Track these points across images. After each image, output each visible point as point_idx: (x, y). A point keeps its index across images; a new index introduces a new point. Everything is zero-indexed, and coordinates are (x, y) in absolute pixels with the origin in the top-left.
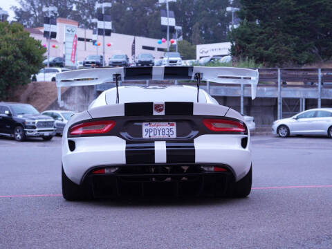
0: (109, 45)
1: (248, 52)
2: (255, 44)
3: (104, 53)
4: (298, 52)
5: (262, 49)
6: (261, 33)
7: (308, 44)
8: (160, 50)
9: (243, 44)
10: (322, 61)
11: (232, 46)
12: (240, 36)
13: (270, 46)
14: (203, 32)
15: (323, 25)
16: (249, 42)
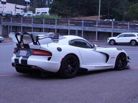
0: (5, 7)
1: (55, 12)
2: (58, 9)
3: (3, 10)
4: (72, 13)
5: (60, 11)
6: (60, 6)
7: (75, 10)
8: (21, 9)
9: (54, 9)
10: (80, 16)
11: (50, 10)
12: (52, 6)
13: (63, 10)
14: (37, 3)
15: (80, 4)
16: (56, 8)
